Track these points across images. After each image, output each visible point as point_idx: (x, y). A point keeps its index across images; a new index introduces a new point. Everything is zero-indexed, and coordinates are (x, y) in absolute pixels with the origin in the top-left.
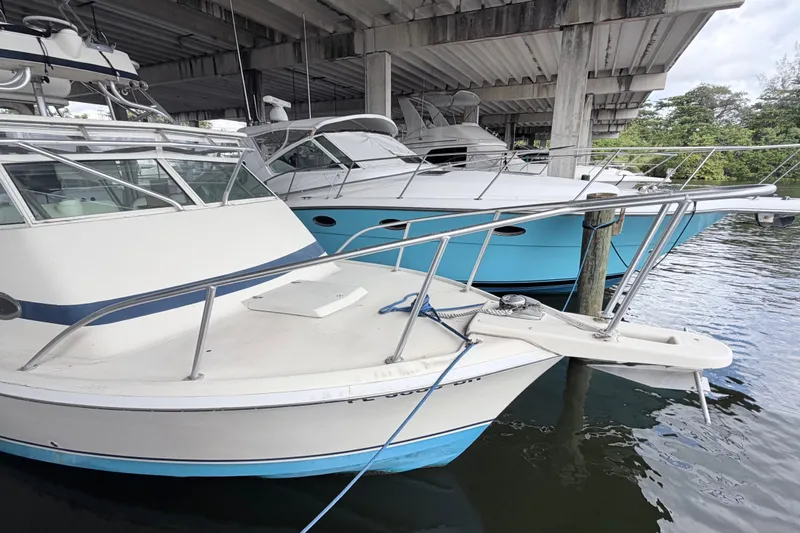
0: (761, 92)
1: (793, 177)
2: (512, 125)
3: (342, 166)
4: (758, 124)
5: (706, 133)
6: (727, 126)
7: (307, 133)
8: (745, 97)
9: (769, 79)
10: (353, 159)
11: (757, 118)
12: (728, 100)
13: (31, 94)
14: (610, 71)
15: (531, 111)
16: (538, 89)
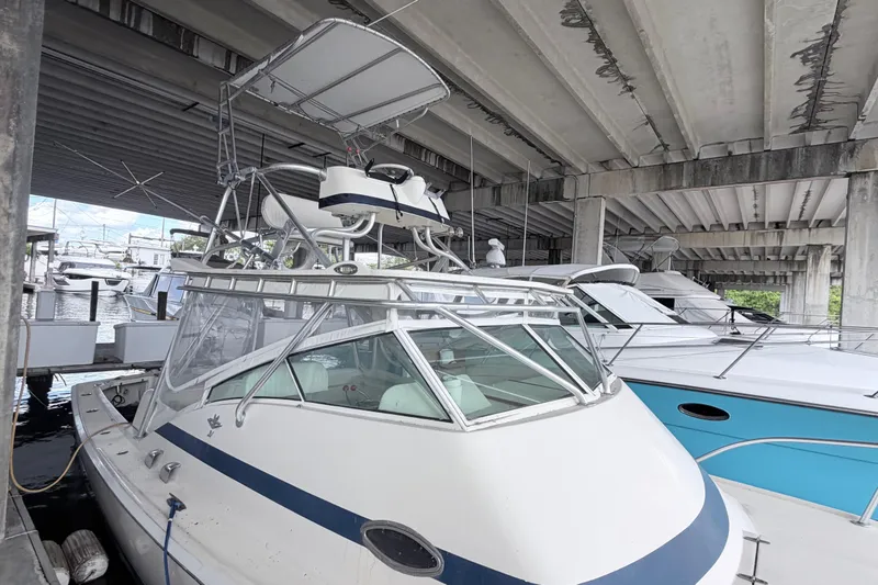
3: (610, 325)
14: (807, 222)
15: (719, 258)
16: (752, 237)
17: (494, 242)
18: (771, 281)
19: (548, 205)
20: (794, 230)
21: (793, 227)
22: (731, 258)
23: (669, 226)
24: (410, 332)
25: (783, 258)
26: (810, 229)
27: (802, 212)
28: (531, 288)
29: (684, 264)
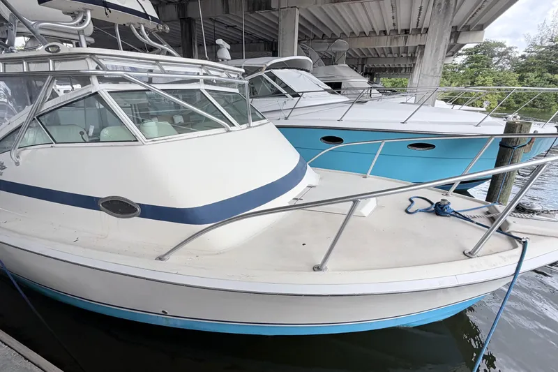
0: (526, 46)
1: (544, 108)
2: (363, 65)
3: (288, 95)
4: (523, 70)
5: (487, 75)
6: (502, 71)
7: (258, 69)
8: (515, 50)
9: (532, 37)
10: (296, 90)
11: (522, 66)
12: (503, 52)
13: (75, 34)
14: (420, 29)
15: (376, 56)
16: (391, 40)
17: (220, 41)
18: (403, 71)
19: (264, 13)
20: (413, 35)
21: (413, 33)
22: (383, 56)
23: (345, 32)
24: (109, 92)
25: (410, 55)
26: (421, 35)
27: (418, 22)
28: (202, 65)
29: (357, 61)
